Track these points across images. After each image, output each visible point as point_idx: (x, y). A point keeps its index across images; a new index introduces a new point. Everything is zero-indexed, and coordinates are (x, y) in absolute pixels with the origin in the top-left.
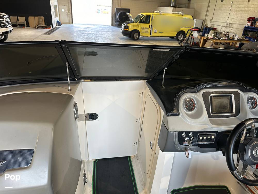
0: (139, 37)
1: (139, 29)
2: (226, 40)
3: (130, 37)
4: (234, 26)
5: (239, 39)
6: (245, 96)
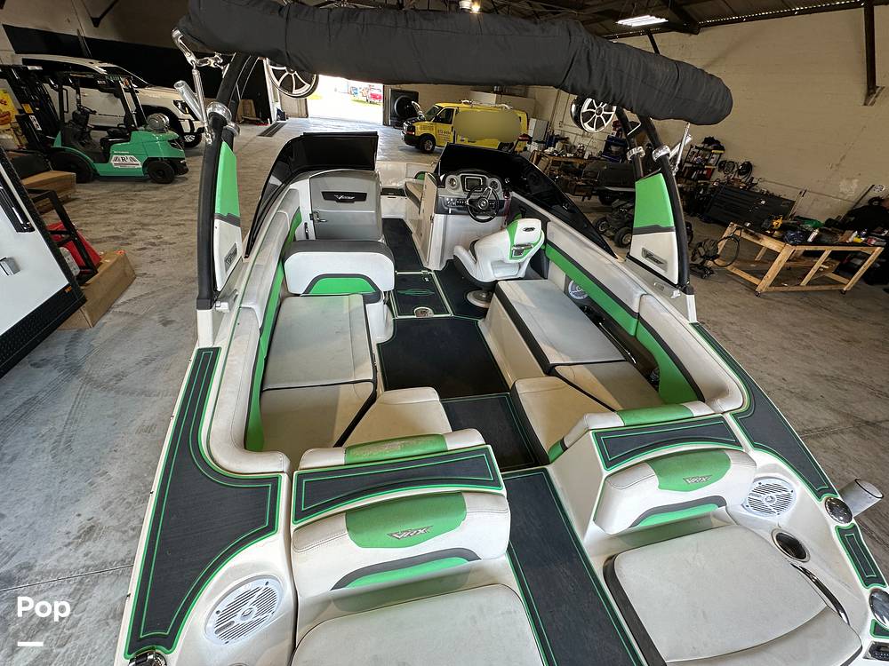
0: (433, 147)
1: (433, 133)
2: (571, 157)
3: (417, 148)
4: (595, 135)
5: (591, 157)
6: (489, 180)
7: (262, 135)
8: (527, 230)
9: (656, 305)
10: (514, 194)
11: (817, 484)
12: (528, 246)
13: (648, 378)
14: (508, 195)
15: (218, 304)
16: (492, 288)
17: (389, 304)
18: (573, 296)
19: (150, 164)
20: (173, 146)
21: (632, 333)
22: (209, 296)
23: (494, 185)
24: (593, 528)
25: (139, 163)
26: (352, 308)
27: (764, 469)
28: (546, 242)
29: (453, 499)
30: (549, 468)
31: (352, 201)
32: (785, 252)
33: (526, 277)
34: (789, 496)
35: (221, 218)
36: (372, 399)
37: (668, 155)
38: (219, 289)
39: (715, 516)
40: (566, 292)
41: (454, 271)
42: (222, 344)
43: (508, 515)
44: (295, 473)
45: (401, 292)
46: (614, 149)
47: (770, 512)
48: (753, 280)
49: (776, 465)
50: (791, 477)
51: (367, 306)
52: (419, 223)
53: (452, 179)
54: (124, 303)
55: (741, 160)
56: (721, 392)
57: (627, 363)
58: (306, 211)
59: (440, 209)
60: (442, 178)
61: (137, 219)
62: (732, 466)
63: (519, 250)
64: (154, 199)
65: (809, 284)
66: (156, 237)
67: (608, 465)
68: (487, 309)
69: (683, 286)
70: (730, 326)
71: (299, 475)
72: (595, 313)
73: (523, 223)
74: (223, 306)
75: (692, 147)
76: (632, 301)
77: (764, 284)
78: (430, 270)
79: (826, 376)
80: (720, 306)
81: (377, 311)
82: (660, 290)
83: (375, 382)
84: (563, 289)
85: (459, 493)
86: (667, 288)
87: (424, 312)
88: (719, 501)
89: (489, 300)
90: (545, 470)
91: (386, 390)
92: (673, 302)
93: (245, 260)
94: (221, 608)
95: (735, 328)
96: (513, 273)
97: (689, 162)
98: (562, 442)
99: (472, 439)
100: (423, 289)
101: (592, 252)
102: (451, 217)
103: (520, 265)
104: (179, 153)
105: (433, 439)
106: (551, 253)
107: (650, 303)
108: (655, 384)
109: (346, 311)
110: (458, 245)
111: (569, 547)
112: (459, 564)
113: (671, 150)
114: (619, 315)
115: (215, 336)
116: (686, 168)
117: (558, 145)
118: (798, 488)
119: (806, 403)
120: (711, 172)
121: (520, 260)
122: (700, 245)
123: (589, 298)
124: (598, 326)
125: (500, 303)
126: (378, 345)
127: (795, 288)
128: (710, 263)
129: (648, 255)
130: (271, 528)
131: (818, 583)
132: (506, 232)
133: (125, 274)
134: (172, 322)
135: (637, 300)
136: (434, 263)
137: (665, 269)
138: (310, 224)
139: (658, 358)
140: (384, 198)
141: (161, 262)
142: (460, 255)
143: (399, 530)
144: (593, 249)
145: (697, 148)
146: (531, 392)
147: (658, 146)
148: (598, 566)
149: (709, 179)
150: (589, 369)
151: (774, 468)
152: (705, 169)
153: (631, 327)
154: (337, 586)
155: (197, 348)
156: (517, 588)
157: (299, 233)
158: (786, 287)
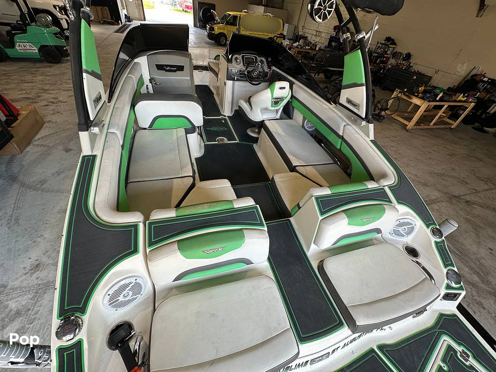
0: (226, 42)
1: (225, 32)
2: (308, 49)
3: (216, 42)
4: (323, 35)
5: (320, 49)
6: (259, 59)
7: (117, 32)
8: (281, 88)
9: (353, 131)
10: (274, 68)
11: (427, 221)
12: (282, 99)
13: (346, 172)
14: (270, 68)
15: (92, 128)
16: (261, 125)
17: (201, 135)
18: (307, 128)
19: (42, 49)
20: (57, 37)
21: (338, 147)
22: (86, 123)
23: (262, 62)
24: (313, 246)
25: (35, 48)
26: (178, 136)
27: (402, 215)
28: (292, 96)
29: (238, 233)
30: (290, 219)
31: (175, 71)
32: (423, 105)
33: (281, 118)
34: (413, 227)
35: (87, 72)
36: (193, 186)
37: (364, 37)
38: (92, 119)
39: (376, 239)
40: (303, 126)
41: (239, 116)
42: (98, 152)
43: (268, 240)
44: (147, 222)
45: (208, 129)
46: (334, 44)
47: (403, 236)
48: (406, 122)
49: (409, 212)
50: (415, 218)
51: (188, 135)
52: (217, 88)
53: (236, 58)
54: (39, 139)
55: (405, 52)
56: (384, 176)
57: (335, 165)
58: (146, 77)
59: (230, 77)
60: (230, 57)
61: (40, 86)
62: (386, 212)
63: (276, 102)
64: (50, 74)
65: (434, 125)
66: (54, 98)
67: (322, 213)
68: (258, 138)
69: (367, 119)
70: (392, 148)
71: (149, 223)
72: (318, 138)
73: (278, 84)
74: (96, 130)
75: (378, 43)
76: (339, 129)
77: (411, 125)
78: (225, 116)
79: (437, 173)
80: (387, 137)
81: (194, 138)
82: (354, 122)
83: (194, 177)
84: (301, 125)
85: (241, 229)
86: (359, 120)
87: (223, 140)
88: (378, 231)
89: (259, 133)
90: (289, 220)
91: (201, 181)
92: (361, 128)
93: (108, 104)
94: (111, 292)
95: (394, 149)
96: (273, 116)
97: (376, 53)
98: (298, 204)
99: (248, 202)
100: (222, 127)
101: (318, 101)
102: (237, 83)
103: (277, 111)
104: (62, 42)
105: (226, 202)
106: (295, 103)
107: (349, 130)
108: (349, 175)
109: (175, 138)
110: (242, 99)
111: (300, 256)
112: (242, 267)
113: (366, 34)
114: (332, 138)
115: (92, 148)
116: (374, 56)
117: (301, 41)
118: (418, 223)
119: (426, 188)
120: (388, 59)
121: (277, 108)
122: (379, 102)
123: (316, 130)
124: (321, 145)
125: (265, 133)
126: (196, 159)
127: (427, 127)
128: (383, 113)
129: (349, 101)
130: (135, 251)
131: (424, 268)
132: (269, 90)
133: (37, 121)
134: (71, 150)
135: (342, 128)
136: (227, 112)
137: (359, 110)
138: (150, 86)
139: (352, 161)
140: (196, 72)
141: (59, 114)
142: (242, 106)
143: (208, 249)
144: (318, 100)
145: (381, 43)
146: (282, 181)
147: (358, 31)
148: (315, 265)
149: (386, 64)
150: (314, 168)
151: (408, 214)
152: (386, 57)
153: (338, 143)
154: (176, 280)
155: (82, 155)
156: (273, 278)
157: (143, 90)
158: (423, 126)
